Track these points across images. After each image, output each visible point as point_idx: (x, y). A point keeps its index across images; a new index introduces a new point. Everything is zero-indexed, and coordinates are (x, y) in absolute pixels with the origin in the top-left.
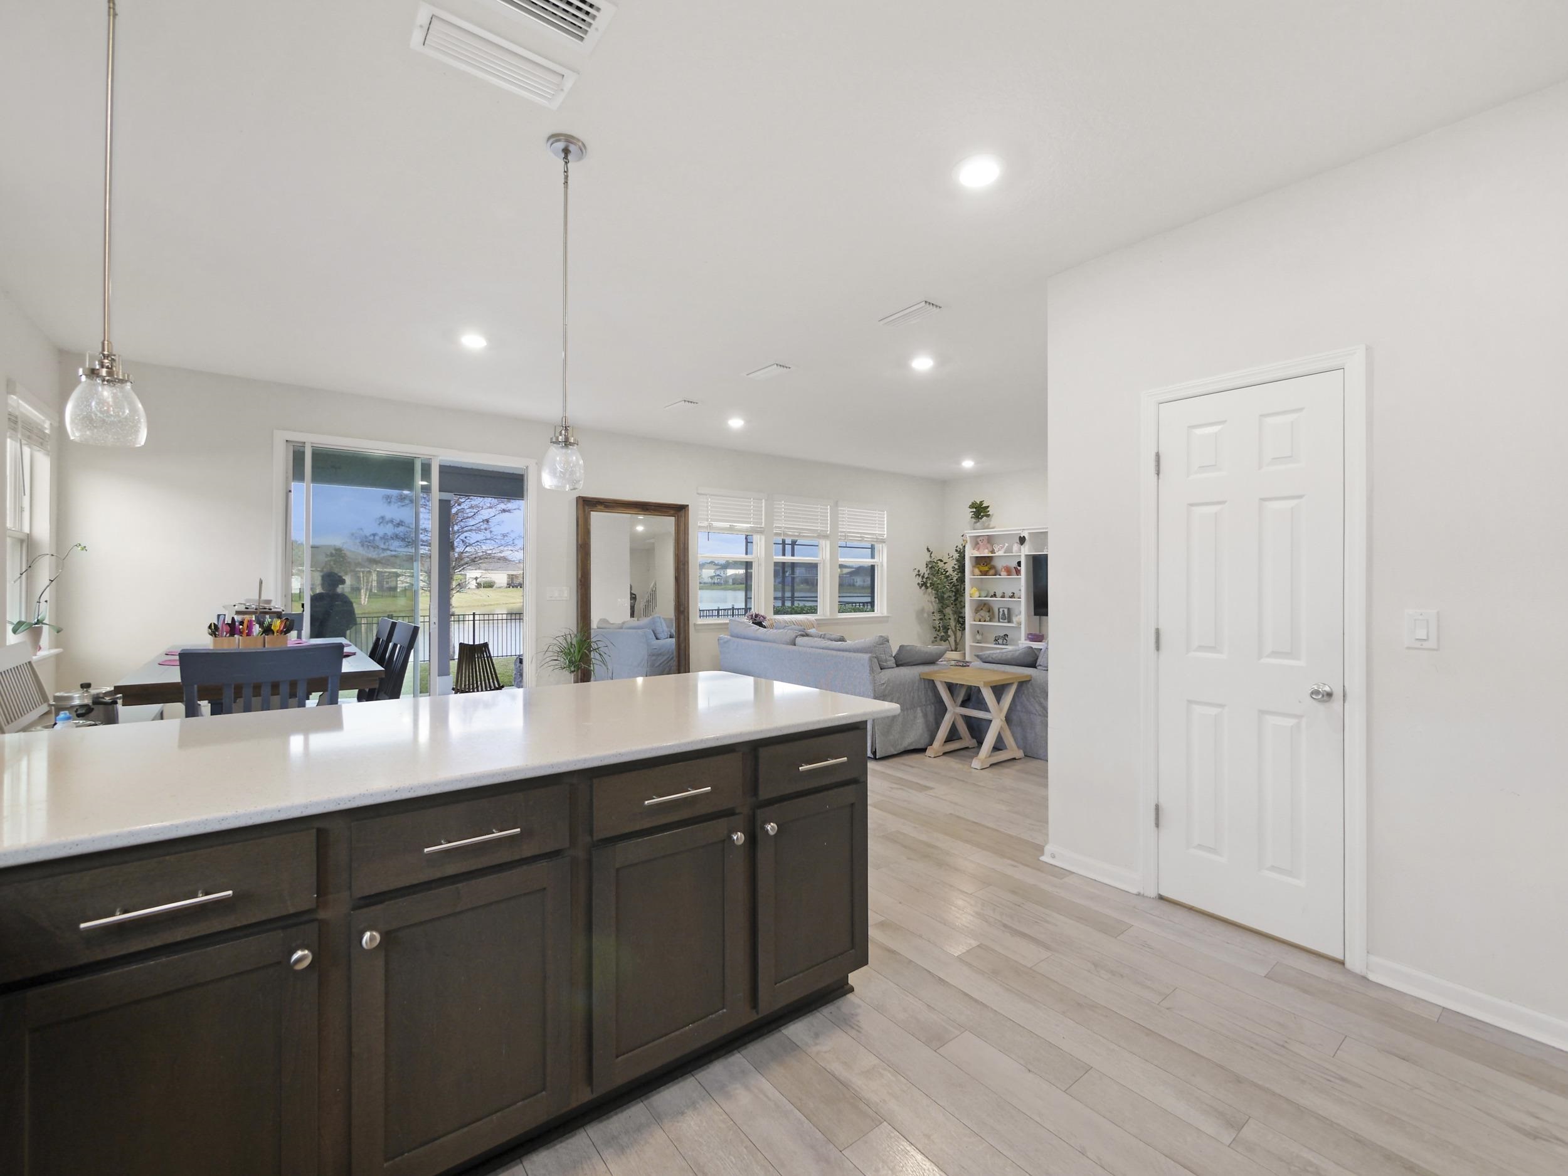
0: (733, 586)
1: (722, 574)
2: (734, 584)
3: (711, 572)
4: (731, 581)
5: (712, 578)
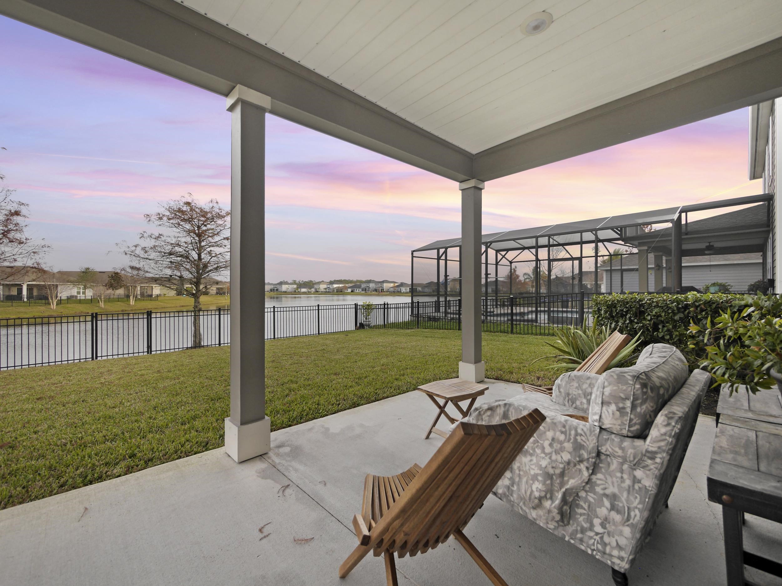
0: (337, 293)
1: (331, 287)
2: (337, 292)
3: (325, 286)
4: (336, 290)
5: (325, 289)
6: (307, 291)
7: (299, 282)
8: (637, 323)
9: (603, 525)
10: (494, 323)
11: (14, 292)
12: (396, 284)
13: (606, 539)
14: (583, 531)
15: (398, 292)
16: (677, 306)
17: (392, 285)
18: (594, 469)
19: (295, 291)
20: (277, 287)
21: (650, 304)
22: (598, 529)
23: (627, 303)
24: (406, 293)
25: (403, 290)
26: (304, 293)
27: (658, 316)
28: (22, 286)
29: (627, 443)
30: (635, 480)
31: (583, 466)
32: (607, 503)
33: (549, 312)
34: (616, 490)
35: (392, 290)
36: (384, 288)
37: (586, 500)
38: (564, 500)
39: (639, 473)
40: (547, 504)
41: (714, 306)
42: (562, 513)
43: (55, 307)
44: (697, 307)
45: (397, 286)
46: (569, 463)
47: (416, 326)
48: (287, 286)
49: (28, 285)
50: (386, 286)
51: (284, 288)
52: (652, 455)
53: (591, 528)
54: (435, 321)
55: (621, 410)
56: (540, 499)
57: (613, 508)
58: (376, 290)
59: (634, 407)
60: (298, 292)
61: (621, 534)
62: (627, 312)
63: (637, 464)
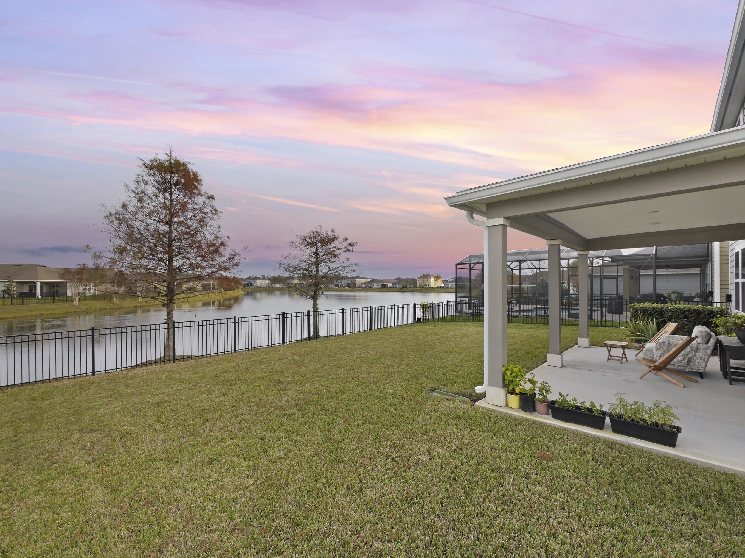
5: (297, 284)
6: (281, 286)
7: (268, 277)
8: (660, 319)
9: (698, 364)
10: (526, 317)
11: (26, 289)
12: (368, 280)
13: (699, 366)
14: (693, 366)
15: (370, 287)
16: (680, 311)
17: (364, 281)
18: (696, 352)
19: (269, 287)
20: (251, 282)
21: (667, 310)
22: (697, 365)
23: (655, 309)
24: (378, 288)
25: (375, 285)
26: (278, 288)
27: (671, 315)
28: (36, 283)
29: (704, 345)
30: (706, 352)
31: (693, 352)
32: (699, 359)
33: (569, 310)
34: (701, 355)
35: (364, 285)
36: (357, 284)
37: (693, 359)
38: (688, 360)
39: (707, 351)
40: (684, 361)
41: (697, 311)
42: (687, 363)
43: (77, 304)
44: (689, 312)
45: (369, 282)
46: (689, 351)
47: (472, 320)
48: (261, 281)
49: (41, 283)
50: (358, 282)
51: (258, 283)
52: (710, 347)
53: (695, 365)
54: (477, 316)
55: (703, 339)
56: (682, 361)
57: (701, 359)
58: (348, 286)
59: (705, 338)
60: (272, 287)
61: (703, 364)
62: (654, 314)
63: (707, 349)
